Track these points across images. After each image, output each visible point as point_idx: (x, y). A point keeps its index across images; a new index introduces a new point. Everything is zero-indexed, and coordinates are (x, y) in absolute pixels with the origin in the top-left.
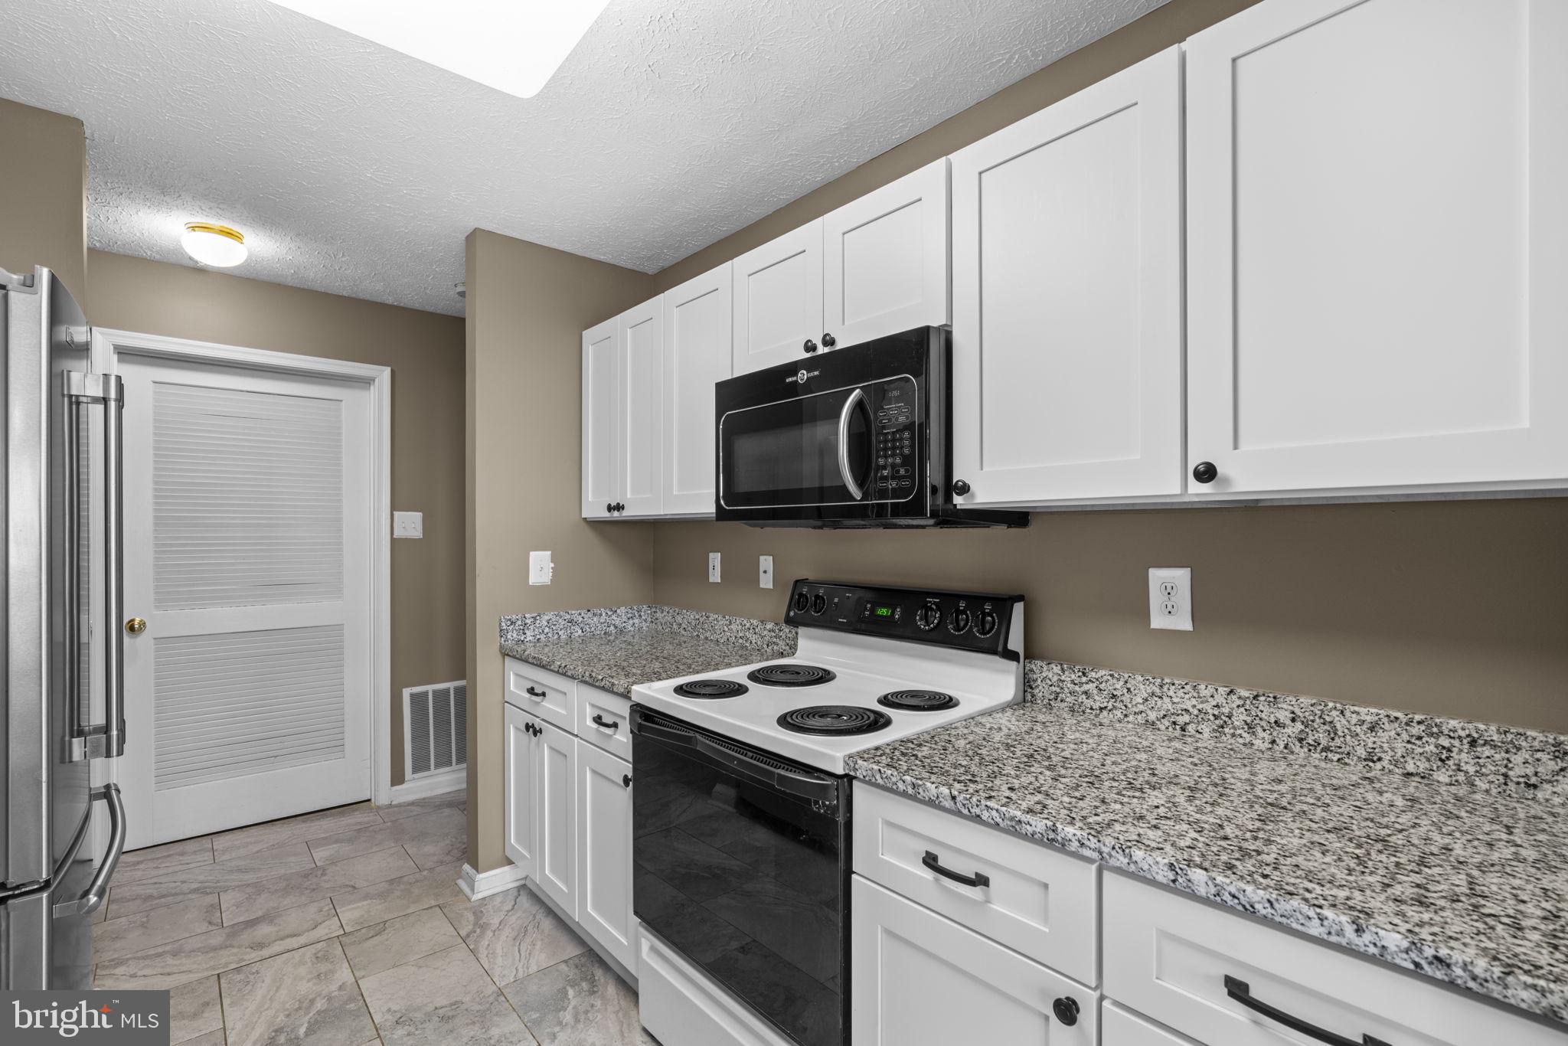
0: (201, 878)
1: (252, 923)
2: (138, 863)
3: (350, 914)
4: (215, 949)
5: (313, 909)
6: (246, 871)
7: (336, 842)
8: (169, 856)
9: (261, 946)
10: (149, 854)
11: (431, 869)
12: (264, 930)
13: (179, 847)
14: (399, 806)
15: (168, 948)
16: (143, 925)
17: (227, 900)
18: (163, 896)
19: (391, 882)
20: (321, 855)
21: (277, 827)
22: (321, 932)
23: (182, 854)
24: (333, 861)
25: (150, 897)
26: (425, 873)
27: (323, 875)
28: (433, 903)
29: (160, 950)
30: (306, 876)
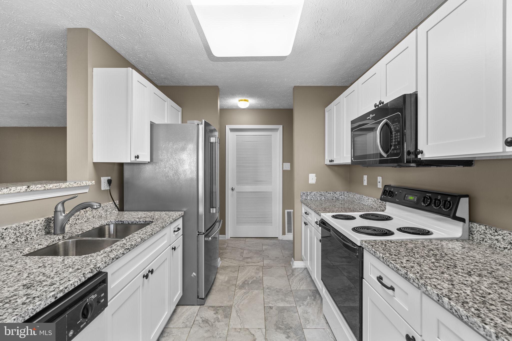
0: (242, 246)
1: (248, 258)
2: (233, 240)
3: (266, 262)
4: (240, 261)
5: (259, 258)
6: (249, 247)
7: (268, 245)
8: (238, 240)
9: (248, 263)
10: (235, 239)
11: (286, 257)
12: (249, 260)
13: (239, 239)
14: (284, 240)
15: (233, 258)
16: (230, 252)
17: (245, 252)
18: (235, 248)
19: (276, 258)
20: (264, 247)
21: (258, 239)
22: (259, 264)
23: (240, 240)
24: (266, 250)
25: (233, 247)
26: (284, 258)
27: (263, 252)
28: (284, 265)
29: (232, 258)
30: (260, 251)
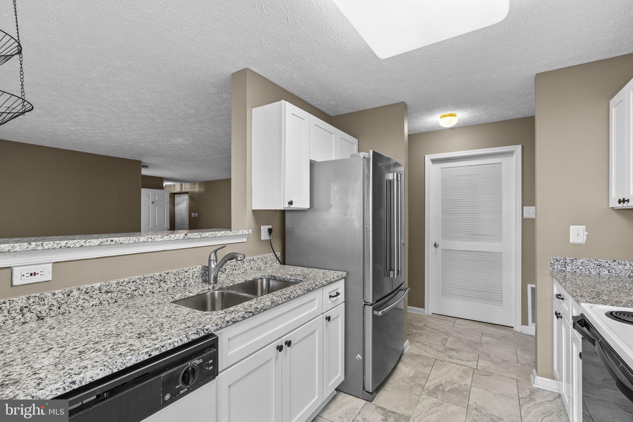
0: (447, 329)
1: (452, 350)
2: (435, 318)
3: (482, 364)
4: (439, 351)
5: (472, 355)
6: (460, 333)
7: (492, 337)
8: (442, 319)
9: (450, 357)
10: (439, 316)
11: (523, 365)
12: (454, 354)
13: (446, 318)
14: (523, 334)
15: (429, 345)
16: (427, 335)
17: (450, 339)
18: (436, 330)
19: (503, 361)
20: (484, 339)
21: (476, 323)
22: (469, 364)
23: (446, 320)
24: (487, 343)
25: (433, 329)
26: (519, 365)
27: (481, 346)
28: (515, 377)
29: (427, 344)
30: (476, 344)
